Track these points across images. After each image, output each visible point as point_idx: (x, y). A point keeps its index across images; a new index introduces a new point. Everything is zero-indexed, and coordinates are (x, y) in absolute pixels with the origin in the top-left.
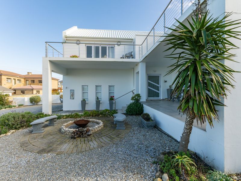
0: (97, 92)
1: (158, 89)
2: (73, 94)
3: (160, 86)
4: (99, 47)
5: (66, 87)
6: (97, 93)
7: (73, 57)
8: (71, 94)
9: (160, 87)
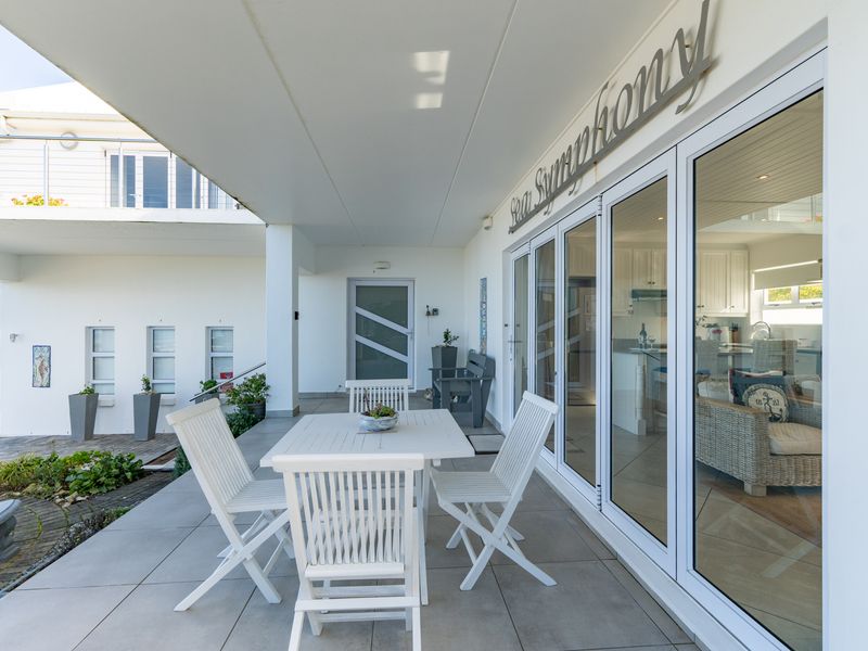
0: (156, 355)
1: (401, 344)
2: (46, 364)
3: (413, 333)
4: (166, 159)
5: (15, 336)
6: (159, 360)
7: (35, 201)
8: (38, 363)
9: (412, 338)
